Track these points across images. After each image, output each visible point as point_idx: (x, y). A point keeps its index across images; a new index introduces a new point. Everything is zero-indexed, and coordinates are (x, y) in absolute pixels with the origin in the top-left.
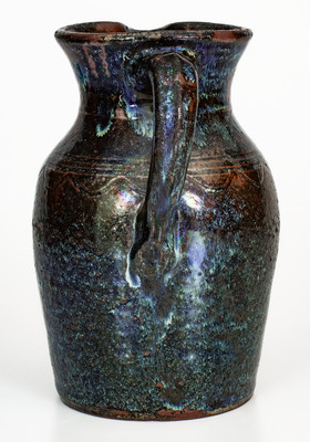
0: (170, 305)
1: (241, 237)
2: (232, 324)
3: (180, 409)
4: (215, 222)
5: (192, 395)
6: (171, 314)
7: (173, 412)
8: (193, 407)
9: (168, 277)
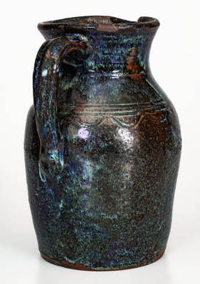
0: (61, 195)
1: (105, 158)
2: (102, 214)
3: (73, 262)
4: (86, 147)
5: (80, 254)
6: (62, 201)
7: (70, 263)
8: (81, 262)
9: (59, 177)
